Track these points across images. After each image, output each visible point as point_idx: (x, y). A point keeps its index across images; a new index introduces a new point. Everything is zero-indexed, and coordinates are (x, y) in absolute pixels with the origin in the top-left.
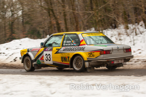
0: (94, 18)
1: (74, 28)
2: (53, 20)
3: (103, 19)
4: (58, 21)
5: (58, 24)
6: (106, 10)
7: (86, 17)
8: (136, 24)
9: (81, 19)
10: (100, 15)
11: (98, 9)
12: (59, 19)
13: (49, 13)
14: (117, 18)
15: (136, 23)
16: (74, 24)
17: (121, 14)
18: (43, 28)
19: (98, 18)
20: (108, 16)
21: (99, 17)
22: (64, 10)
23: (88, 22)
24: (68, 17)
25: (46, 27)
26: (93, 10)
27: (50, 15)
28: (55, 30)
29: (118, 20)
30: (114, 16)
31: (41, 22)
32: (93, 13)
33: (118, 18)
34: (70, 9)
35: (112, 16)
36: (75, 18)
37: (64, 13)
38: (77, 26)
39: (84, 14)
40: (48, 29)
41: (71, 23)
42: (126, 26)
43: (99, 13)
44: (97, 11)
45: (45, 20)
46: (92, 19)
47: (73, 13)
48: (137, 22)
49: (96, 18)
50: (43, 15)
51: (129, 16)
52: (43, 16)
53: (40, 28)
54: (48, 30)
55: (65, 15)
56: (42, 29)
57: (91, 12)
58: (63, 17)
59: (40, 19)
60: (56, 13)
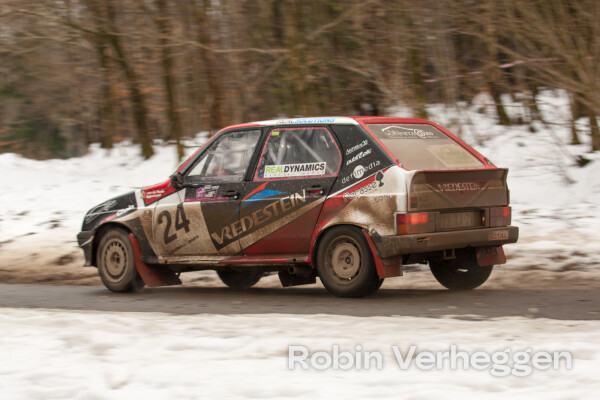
0: (289, 77)
1: (206, 116)
2: (119, 81)
3: (326, 81)
4: (136, 85)
5: (137, 98)
6: (340, 43)
7: (255, 70)
8: (462, 104)
9: (233, 81)
10: (311, 63)
11: (303, 40)
12: (140, 77)
13: (101, 50)
14: (382, 78)
15: (462, 98)
16: (202, 100)
17: (399, 62)
18: (74, 114)
19: (302, 78)
20: (345, 70)
21: (311, 73)
22: (164, 41)
23: (260, 93)
24: (179, 71)
25: (85, 109)
26: (286, 42)
27: (104, 60)
28: (124, 122)
29: (389, 87)
30: (371, 70)
31: (67, 90)
32: (282, 54)
33: (386, 77)
34: (188, 36)
35: (364, 68)
36: (211, 73)
37: (166, 51)
38: (216, 107)
39: (248, 60)
40: (95, 118)
41: (192, 96)
42: (419, 109)
43: (310, 57)
44: (301, 46)
45: (83, 79)
46: (277, 82)
47: (203, 52)
48: (465, 94)
49: (296, 75)
50: (76, 60)
51: (430, 69)
52: (78, 63)
53: (63, 113)
54: (98, 122)
55: (167, 63)
56: (72, 120)
57: (274, 51)
58: (160, 70)
59: (63, 77)
60: (132, 53)
